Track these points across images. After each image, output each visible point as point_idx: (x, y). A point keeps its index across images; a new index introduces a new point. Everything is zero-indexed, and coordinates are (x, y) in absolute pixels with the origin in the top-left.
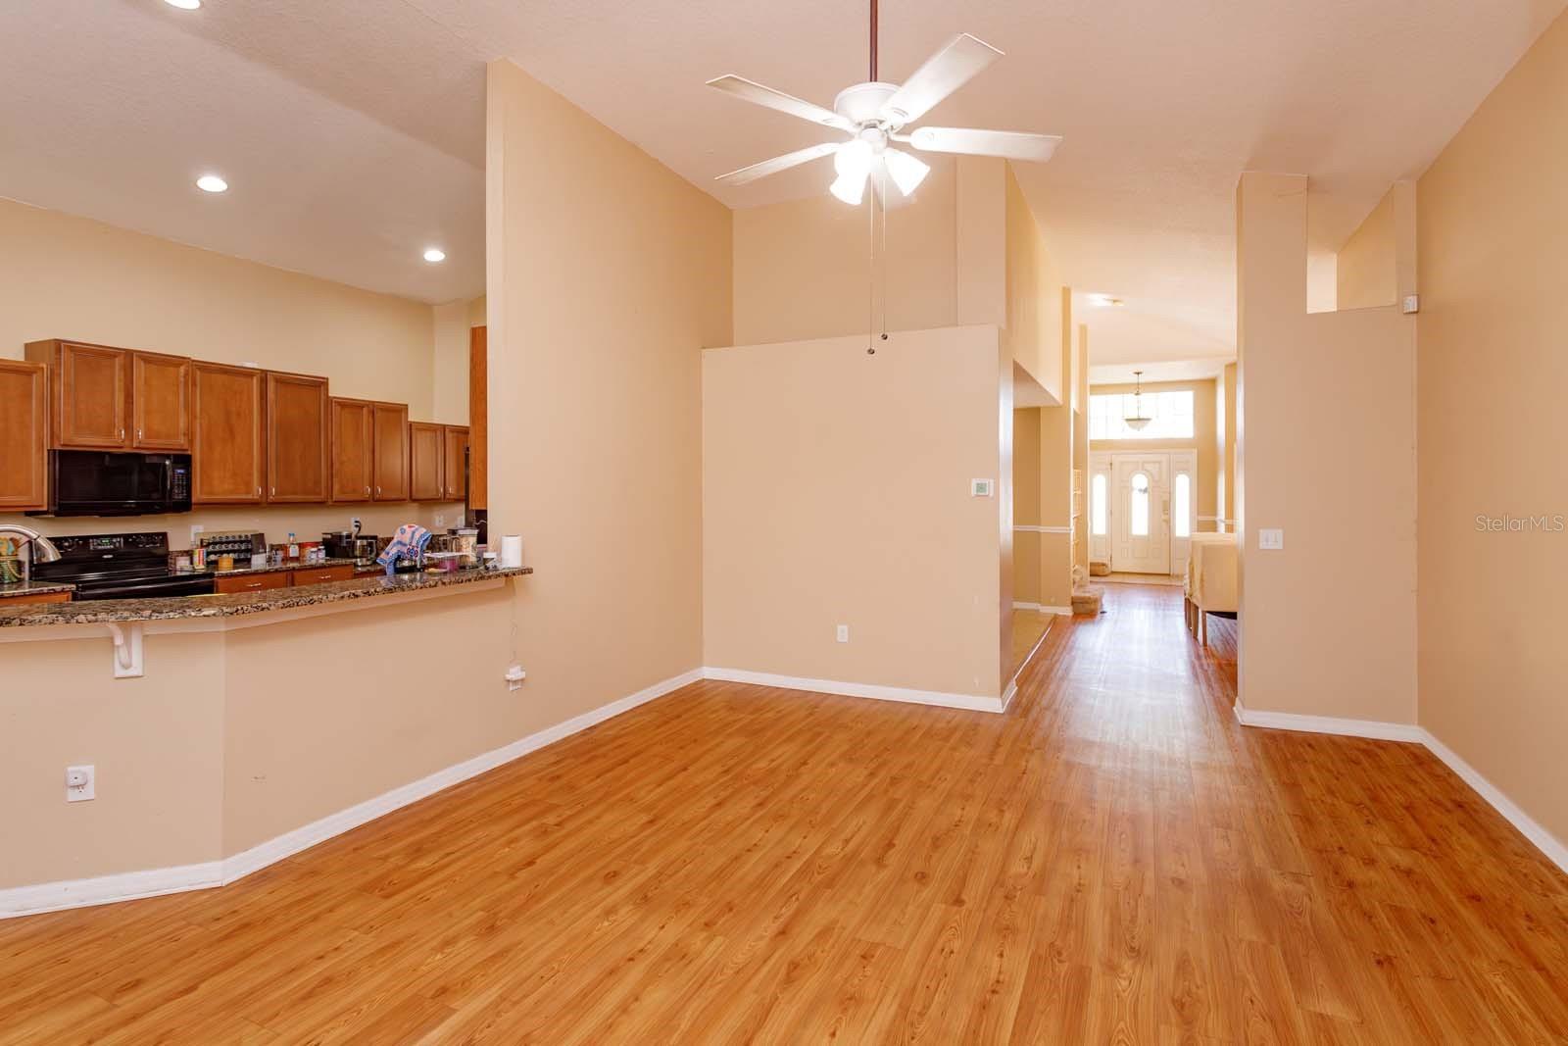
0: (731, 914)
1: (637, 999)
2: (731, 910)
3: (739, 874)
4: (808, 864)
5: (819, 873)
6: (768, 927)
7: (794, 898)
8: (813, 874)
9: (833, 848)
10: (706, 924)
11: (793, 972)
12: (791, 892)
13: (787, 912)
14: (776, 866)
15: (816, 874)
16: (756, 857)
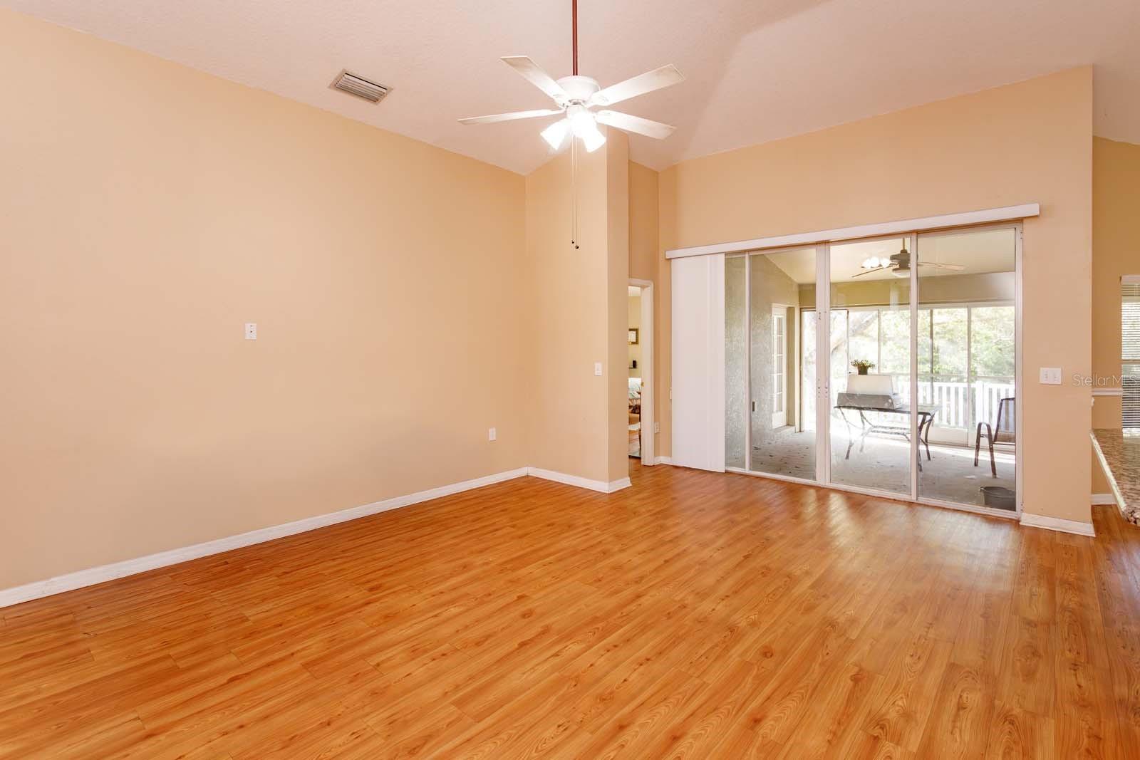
0: (670, 610)
1: (718, 581)
2: (669, 614)
3: (658, 639)
4: (602, 638)
5: (598, 628)
6: (646, 601)
7: (624, 614)
8: (602, 630)
9: (574, 648)
10: (685, 607)
11: (638, 581)
12: (624, 618)
13: (633, 607)
14: (628, 640)
15: (601, 629)
16: (644, 652)
